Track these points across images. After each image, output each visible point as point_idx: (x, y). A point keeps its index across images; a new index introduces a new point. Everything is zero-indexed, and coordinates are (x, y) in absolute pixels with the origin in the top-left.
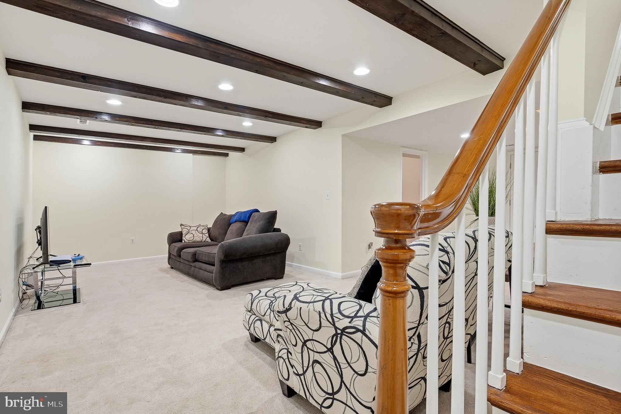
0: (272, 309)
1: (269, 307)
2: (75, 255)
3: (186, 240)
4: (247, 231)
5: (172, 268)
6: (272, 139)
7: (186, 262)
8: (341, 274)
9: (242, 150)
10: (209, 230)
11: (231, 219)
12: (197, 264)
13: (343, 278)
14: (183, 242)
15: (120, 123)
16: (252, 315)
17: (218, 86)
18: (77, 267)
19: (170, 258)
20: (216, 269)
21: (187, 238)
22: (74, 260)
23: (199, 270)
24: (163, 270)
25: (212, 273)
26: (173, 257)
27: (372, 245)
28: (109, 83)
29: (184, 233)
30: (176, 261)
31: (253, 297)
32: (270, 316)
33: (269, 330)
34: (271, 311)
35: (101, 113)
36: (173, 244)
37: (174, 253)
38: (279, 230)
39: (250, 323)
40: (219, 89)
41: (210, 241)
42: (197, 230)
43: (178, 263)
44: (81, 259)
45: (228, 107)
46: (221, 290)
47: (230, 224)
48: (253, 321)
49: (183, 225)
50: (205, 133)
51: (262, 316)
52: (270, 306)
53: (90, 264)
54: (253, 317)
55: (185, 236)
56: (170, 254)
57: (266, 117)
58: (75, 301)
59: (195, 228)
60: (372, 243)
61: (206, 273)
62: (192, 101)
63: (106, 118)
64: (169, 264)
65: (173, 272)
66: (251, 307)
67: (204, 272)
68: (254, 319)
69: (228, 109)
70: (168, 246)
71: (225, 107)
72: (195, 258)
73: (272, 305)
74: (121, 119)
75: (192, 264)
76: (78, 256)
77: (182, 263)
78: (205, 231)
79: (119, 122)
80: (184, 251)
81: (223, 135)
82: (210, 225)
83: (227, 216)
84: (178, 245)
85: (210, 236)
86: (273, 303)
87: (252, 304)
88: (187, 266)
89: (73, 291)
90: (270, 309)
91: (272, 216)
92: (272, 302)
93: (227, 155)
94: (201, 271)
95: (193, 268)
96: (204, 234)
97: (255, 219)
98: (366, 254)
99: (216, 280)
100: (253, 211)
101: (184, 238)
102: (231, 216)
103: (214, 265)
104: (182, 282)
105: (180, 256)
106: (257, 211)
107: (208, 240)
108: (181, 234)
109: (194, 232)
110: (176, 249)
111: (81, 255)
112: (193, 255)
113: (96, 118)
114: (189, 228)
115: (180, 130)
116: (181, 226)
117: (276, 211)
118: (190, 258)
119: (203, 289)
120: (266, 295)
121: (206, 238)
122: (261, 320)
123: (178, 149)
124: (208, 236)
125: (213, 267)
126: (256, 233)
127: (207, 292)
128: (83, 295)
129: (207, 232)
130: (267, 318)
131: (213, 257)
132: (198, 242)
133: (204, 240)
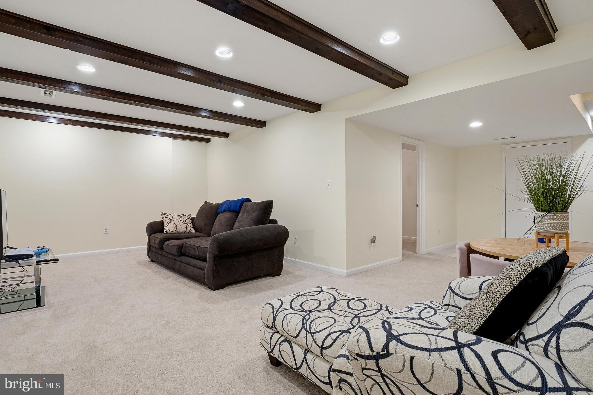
0: (308, 329)
1: (303, 327)
2: (39, 247)
3: (168, 231)
4: (239, 222)
5: (152, 261)
6: (261, 124)
7: (170, 256)
8: (345, 271)
9: (226, 135)
10: (193, 219)
11: (218, 209)
12: (183, 258)
13: (348, 276)
14: (165, 232)
15: (93, 95)
16: (274, 333)
17: (214, 52)
18: (41, 263)
19: (150, 250)
20: (208, 266)
21: (169, 228)
22: (38, 254)
23: (186, 265)
24: (141, 264)
25: (204, 270)
26: (154, 250)
27: (375, 239)
28: (82, 39)
29: (165, 223)
30: (158, 254)
31: (275, 310)
32: (306, 339)
33: (305, 358)
34: (307, 333)
35: (70, 83)
36: (153, 235)
37: (156, 244)
38: (275, 222)
39: (273, 343)
40: (216, 55)
41: (195, 232)
42: (180, 220)
43: (160, 256)
44: (46, 253)
45: (222, 80)
46: (214, 290)
47: (217, 214)
48: (277, 341)
49: (164, 214)
50: (190, 113)
51: (293, 337)
52: (303, 324)
53: (58, 260)
54: (276, 336)
55: (167, 226)
56: (150, 245)
57: (264, 95)
58: (38, 304)
59: (178, 218)
60: (375, 237)
61: (195, 269)
62: (182, 70)
63: (76, 89)
64: (149, 257)
65: (154, 266)
66: (274, 322)
67: (194, 268)
68: (278, 340)
69: (222, 82)
70: (147, 237)
71: (219, 80)
72: (182, 251)
73: (306, 323)
74: (94, 91)
75: (177, 258)
76: (42, 249)
77: (165, 257)
78: (189, 221)
79: (91, 95)
80: (167, 243)
81: (210, 116)
82: (194, 215)
83: (212, 205)
84: (160, 236)
85: (194, 227)
86: (306, 321)
87: (274, 319)
88: (172, 260)
89: (36, 292)
90: (306, 329)
91: (268, 206)
92: (304, 318)
93: (208, 141)
94: (188, 266)
95: (178, 263)
96: (188, 224)
97: (248, 209)
98: (370, 249)
99: (208, 278)
100: (245, 200)
101: (165, 228)
102: (218, 206)
103: (206, 261)
104: (167, 278)
105: (162, 248)
106: (248, 200)
107: (193, 230)
108: (162, 223)
109: (176, 222)
110: (158, 241)
111: (47, 248)
112: (178, 249)
113: (64, 88)
114: (171, 218)
115: (162, 108)
116: (162, 215)
117: (272, 201)
118: (175, 252)
119: (192, 288)
120: (292, 308)
121: (190, 228)
122: (289, 342)
123: (156, 132)
124: (192, 226)
125: (203, 264)
126: (250, 225)
127: (198, 292)
128: (48, 298)
129: (191, 222)
130: (301, 340)
131: (204, 252)
132: (181, 233)
133: (188, 230)
